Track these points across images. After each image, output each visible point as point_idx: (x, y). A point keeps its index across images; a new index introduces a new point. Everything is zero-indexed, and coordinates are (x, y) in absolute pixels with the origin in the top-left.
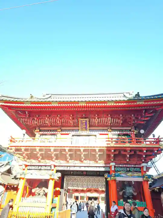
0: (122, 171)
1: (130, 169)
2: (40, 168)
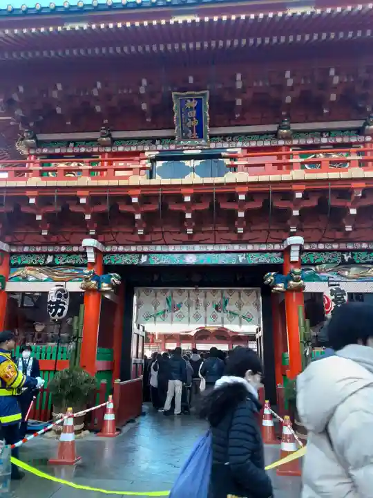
0: (327, 263)
1: (353, 255)
2: (50, 259)
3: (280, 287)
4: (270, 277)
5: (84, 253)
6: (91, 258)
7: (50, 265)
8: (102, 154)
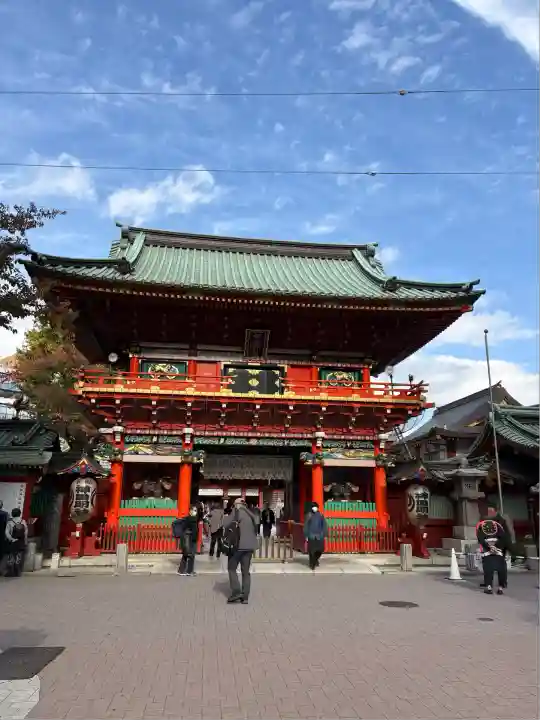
0: (337, 447)
1: (352, 443)
2: (155, 439)
3: (310, 462)
4: (304, 455)
5: (183, 437)
6: (188, 441)
7: (156, 443)
8: (190, 361)
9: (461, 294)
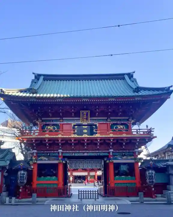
0: (119, 155)
1: (125, 153)
2: (48, 154)
4: (106, 159)
5: (59, 153)
7: (49, 156)
8: (60, 124)
9: (165, 92)
